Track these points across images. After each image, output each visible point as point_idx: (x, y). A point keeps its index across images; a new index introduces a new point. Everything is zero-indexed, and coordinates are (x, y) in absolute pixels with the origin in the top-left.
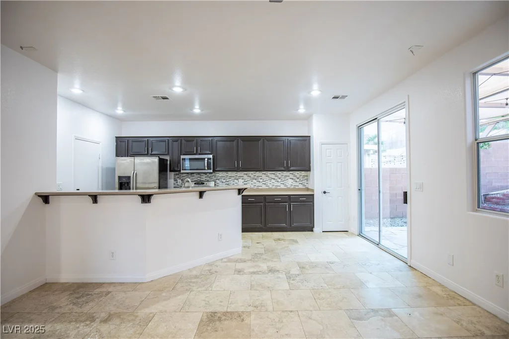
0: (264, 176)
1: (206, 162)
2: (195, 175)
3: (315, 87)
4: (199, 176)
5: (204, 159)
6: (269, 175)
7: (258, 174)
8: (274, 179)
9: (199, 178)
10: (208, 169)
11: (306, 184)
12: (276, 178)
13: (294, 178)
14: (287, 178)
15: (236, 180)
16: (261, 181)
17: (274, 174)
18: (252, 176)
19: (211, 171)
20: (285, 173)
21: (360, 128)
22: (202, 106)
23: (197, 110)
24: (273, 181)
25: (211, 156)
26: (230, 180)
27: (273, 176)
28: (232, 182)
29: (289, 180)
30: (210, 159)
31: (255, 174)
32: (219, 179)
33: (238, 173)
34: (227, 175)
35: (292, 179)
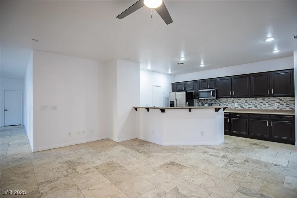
0: (253, 101)
1: (212, 93)
2: (208, 100)
3: (269, 35)
4: (210, 101)
5: (211, 91)
6: (258, 100)
7: (249, 99)
8: (262, 103)
9: (210, 102)
10: (213, 97)
12: (264, 102)
13: (281, 102)
14: (274, 102)
15: (233, 103)
16: (251, 104)
17: (262, 99)
18: (245, 101)
19: (215, 98)
20: (272, 99)
22: (205, 63)
23: (202, 65)
24: (261, 104)
25: (214, 89)
26: (229, 103)
27: (261, 101)
28: (230, 104)
29: (275, 104)
30: (214, 91)
31: (246, 100)
32: (222, 103)
33: (235, 99)
34: (227, 100)
35: (279, 103)
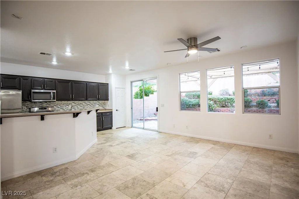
0: (84, 103)
1: (52, 94)
2: (37, 103)
4: (41, 104)
5: (50, 93)
6: (86, 102)
7: (80, 102)
8: (89, 105)
9: (41, 105)
10: (53, 99)
11: (104, 107)
12: (90, 104)
13: (99, 104)
14: (96, 104)
15: (67, 106)
16: (82, 106)
17: (89, 102)
18: (77, 103)
19: (55, 100)
20: (95, 102)
21: (132, 82)
22: (58, 61)
23: (54, 62)
24: (89, 106)
25: (55, 91)
26: (63, 106)
27: (88, 103)
28: (64, 107)
29: (97, 105)
30: (55, 93)
31: (78, 102)
32: (56, 106)
33: (69, 102)
34: (61, 103)
35: (98, 104)
